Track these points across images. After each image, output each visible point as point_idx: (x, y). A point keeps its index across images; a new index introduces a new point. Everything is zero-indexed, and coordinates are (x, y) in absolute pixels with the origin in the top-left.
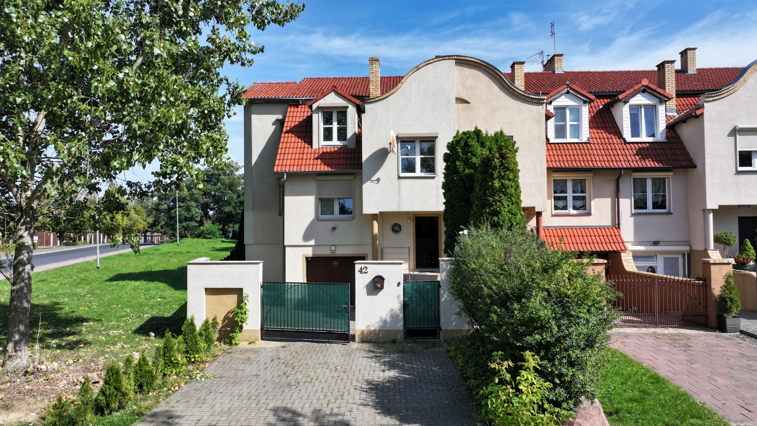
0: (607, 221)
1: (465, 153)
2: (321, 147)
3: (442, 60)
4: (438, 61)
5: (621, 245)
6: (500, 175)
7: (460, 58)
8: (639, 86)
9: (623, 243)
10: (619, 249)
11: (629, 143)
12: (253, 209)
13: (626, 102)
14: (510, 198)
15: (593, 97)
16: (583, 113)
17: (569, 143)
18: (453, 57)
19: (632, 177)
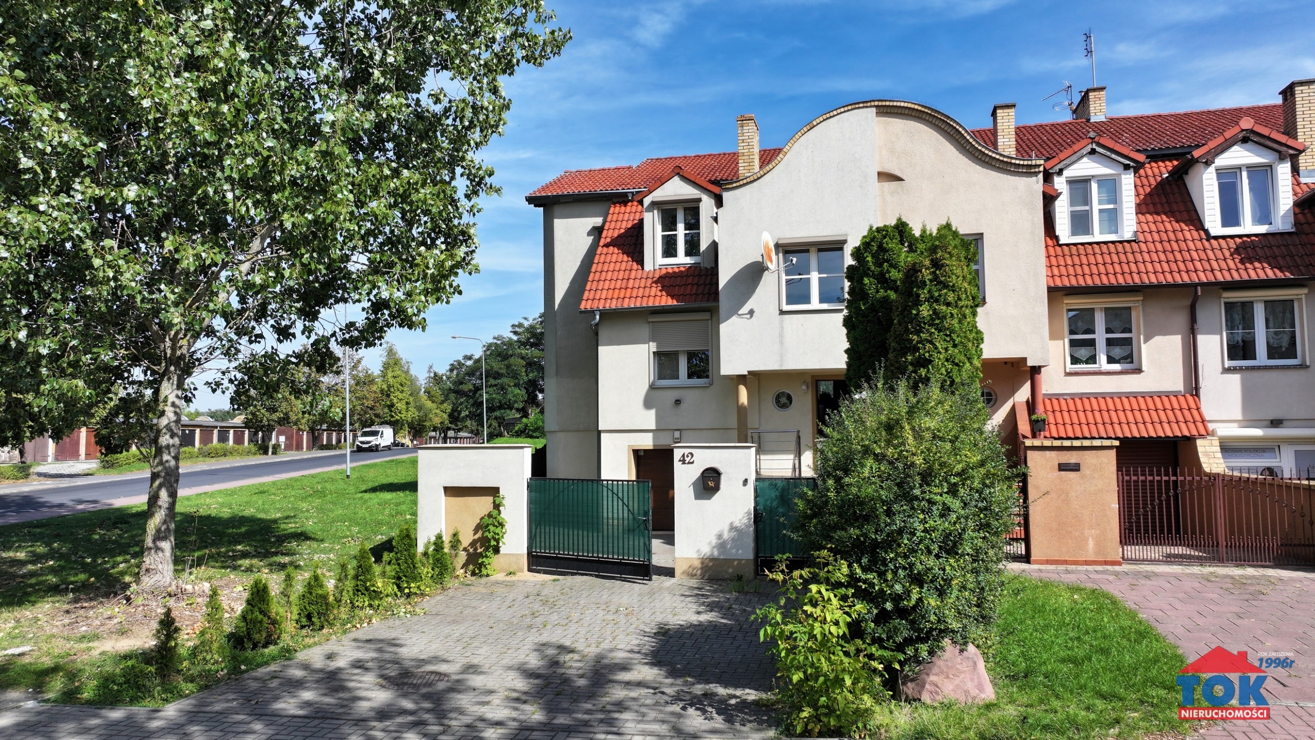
0: (1175, 382)
1: (879, 264)
2: (657, 267)
3: (852, 109)
4: (845, 112)
5: (1200, 425)
6: (932, 297)
7: (884, 103)
8: (1236, 130)
9: (1203, 421)
10: (1194, 432)
11: (1216, 238)
12: (557, 374)
13: (1208, 164)
14: (950, 335)
15: (1141, 158)
16: (1124, 187)
17: (1098, 243)
18: (873, 104)
19: (1223, 301)
